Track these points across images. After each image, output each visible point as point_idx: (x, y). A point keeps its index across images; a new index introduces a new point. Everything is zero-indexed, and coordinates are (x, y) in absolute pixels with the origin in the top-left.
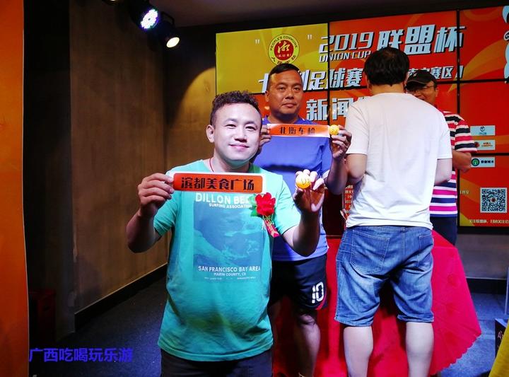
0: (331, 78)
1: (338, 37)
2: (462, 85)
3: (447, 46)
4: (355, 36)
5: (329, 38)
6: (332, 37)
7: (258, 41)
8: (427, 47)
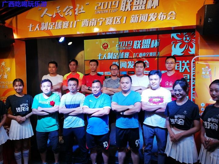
0: (120, 55)
1: (122, 42)
2: (159, 58)
3: (154, 46)
4: (127, 42)
5: (119, 43)
6: (120, 42)
7: (97, 43)
8: (149, 46)
